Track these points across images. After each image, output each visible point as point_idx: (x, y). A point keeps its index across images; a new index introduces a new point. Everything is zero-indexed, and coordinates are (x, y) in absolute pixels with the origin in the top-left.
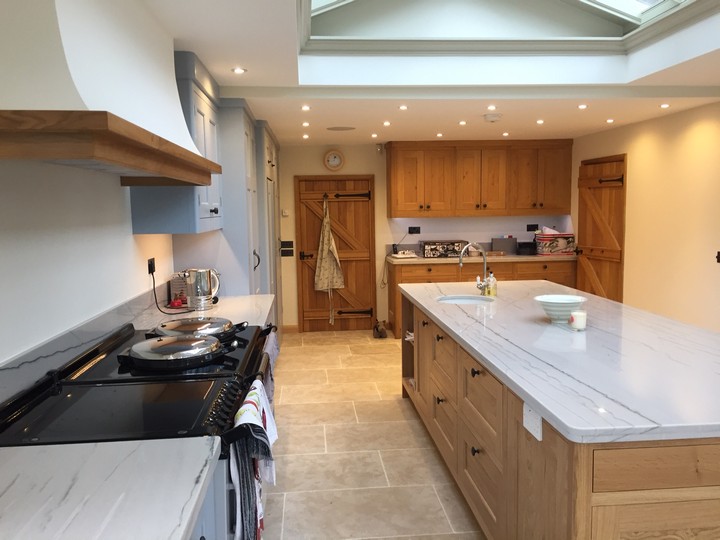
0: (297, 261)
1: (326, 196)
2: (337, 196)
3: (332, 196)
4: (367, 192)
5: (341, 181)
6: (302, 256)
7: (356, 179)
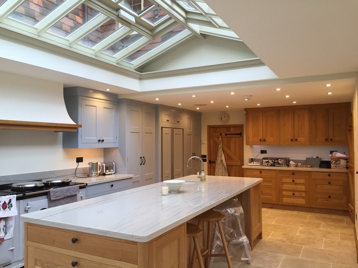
0: (208, 165)
1: (221, 134)
2: (226, 134)
3: (223, 135)
4: (240, 132)
5: (228, 127)
6: (210, 162)
7: (235, 126)
